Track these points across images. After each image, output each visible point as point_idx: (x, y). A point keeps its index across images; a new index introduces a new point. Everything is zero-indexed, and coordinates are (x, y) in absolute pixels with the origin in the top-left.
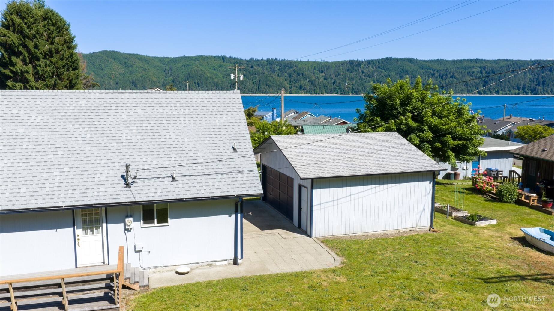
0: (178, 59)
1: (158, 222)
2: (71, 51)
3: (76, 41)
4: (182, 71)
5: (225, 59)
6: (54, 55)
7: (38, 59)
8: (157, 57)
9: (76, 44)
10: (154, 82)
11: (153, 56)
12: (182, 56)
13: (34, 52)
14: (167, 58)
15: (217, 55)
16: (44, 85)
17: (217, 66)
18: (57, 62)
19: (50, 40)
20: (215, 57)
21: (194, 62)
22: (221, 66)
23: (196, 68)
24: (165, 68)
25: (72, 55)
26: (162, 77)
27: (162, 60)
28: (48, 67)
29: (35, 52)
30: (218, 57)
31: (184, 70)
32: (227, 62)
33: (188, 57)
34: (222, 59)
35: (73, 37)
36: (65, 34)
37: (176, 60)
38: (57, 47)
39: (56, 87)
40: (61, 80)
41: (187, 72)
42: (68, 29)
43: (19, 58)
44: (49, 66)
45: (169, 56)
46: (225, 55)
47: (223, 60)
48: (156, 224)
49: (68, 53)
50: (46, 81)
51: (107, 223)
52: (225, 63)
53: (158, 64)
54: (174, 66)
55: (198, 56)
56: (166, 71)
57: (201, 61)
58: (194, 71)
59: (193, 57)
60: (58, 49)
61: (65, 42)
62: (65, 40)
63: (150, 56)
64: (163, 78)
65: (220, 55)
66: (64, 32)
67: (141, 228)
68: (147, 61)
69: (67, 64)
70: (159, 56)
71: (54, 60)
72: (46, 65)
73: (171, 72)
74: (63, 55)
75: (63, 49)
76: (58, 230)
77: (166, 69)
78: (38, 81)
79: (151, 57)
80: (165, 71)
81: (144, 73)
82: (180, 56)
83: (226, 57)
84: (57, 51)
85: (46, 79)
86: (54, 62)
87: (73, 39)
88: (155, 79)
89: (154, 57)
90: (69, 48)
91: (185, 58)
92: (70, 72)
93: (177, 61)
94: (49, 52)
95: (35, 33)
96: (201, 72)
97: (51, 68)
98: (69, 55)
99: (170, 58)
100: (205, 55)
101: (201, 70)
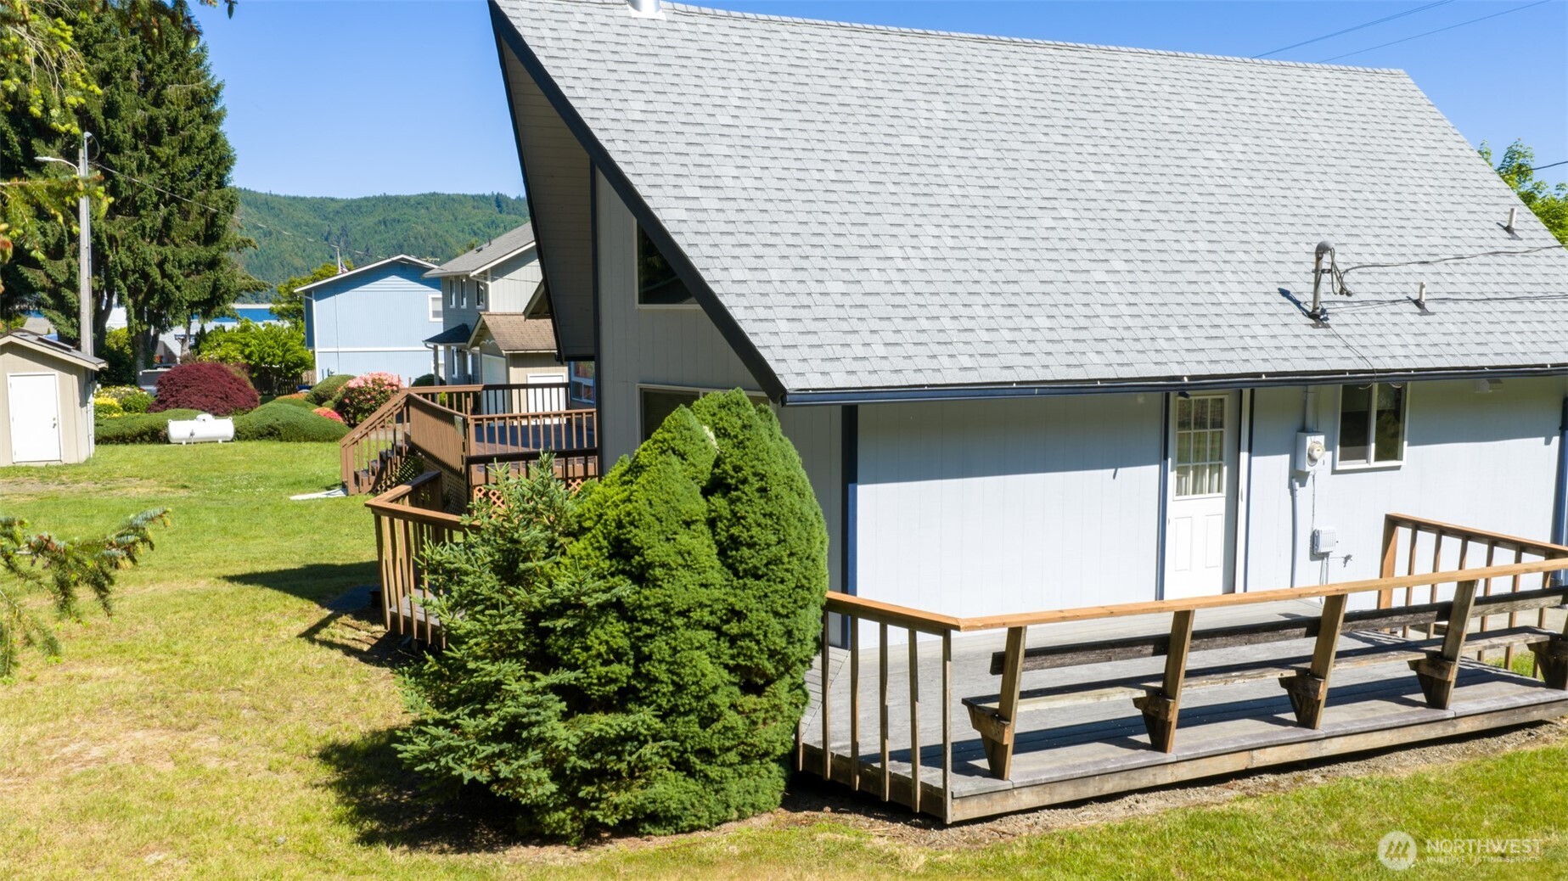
0: (365, 203)
1: (1379, 458)
2: (210, 127)
3: (225, 101)
4: (378, 237)
5: (504, 205)
6: (166, 139)
7: (116, 149)
8: (303, 199)
9: (223, 108)
10: (296, 269)
11: (292, 194)
12: (377, 195)
13: (104, 127)
14: (332, 200)
15: (481, 193)
16: (135, 230)
17: (480, 225)
18: (173, 161)
19: (151, 93)
20: (473, 197)
21: (414, 212)
22: (493, 222)
23: (420, 228)
24: (327, 228)
25: (214, 138)
26: (318, 254)
27: (318, 206)
28: (145, 175)
29: (108, 128)
30: (483, 198)
31: (386, 235)
32: (509, 213)
33: (397, 199)
34: (494, 204)
35: (219, 86)
36: (193, 77)
37: (360, 207)
38: (174, 114)
39: (168, 236)
40: (185, 215)
41: (394, 242)
42: (201, 61)
43: (54, 145)
44: (150, 170)
45: (338, 196)
46: (503, 192)
47: (499, 206)
48: (1374, 464)
49: (202, 135)
50: (141, 216)
51: (1250, 451)
52: (503, 216)
53: (306, 217)
54: (355, 223)
55: (424, 195)
56: (332, 238)
57: (434, 208)
58: (416, 238)
59: (408, 198)
60: (176, 120)
61: (193, 100)
62: (194, 94)
63: (282, 194)
64: (322, 259)
65: (488, 193)
66: (189, 69)
67: (1334, 472)
68: (273, 208)
69: (201, 167)
70: (308, 196)
71: (164, 152)
72: (140, 168)
73: (346, 243)
74: (192, 138)
75: (190, 122)
76: (1119, 470)
77: (329, 234)
78: (114, 219)
79: (285, 197)
80: (326, 239)
81: (264, 244)
82: (370, 195)
83: (507, 199)
84: (174, 128)
85: (142, 212)
86: (164, 159)
87: (216, 92)
88: (298, 262)
89: (294, 198)
90: (208, 118)
91: (386, 200)
92: (211, 193)
93: (364, 210)
94: (147, 127)
95: (107, 70)
96: (434, 241)
97: (155, 176)
98: (208, 140)
99: (342, 200)
100: (447, 192)
101: (436, 234)
